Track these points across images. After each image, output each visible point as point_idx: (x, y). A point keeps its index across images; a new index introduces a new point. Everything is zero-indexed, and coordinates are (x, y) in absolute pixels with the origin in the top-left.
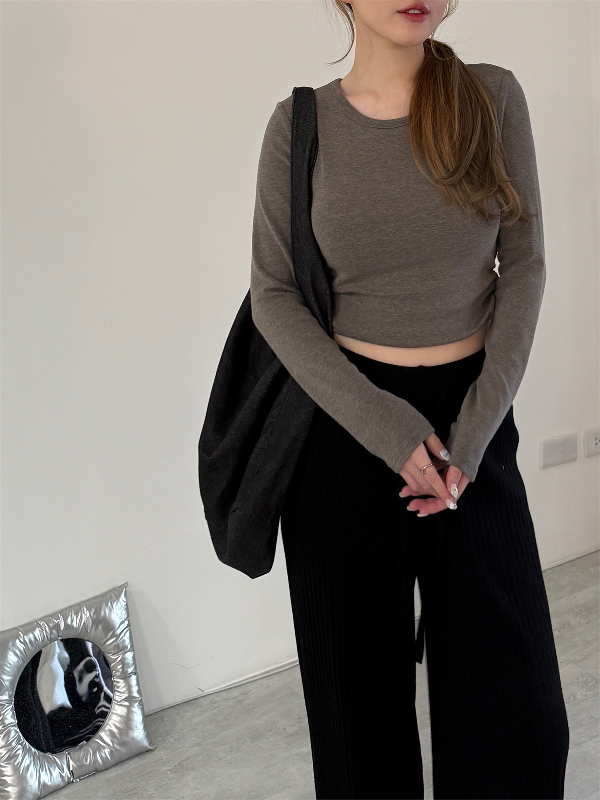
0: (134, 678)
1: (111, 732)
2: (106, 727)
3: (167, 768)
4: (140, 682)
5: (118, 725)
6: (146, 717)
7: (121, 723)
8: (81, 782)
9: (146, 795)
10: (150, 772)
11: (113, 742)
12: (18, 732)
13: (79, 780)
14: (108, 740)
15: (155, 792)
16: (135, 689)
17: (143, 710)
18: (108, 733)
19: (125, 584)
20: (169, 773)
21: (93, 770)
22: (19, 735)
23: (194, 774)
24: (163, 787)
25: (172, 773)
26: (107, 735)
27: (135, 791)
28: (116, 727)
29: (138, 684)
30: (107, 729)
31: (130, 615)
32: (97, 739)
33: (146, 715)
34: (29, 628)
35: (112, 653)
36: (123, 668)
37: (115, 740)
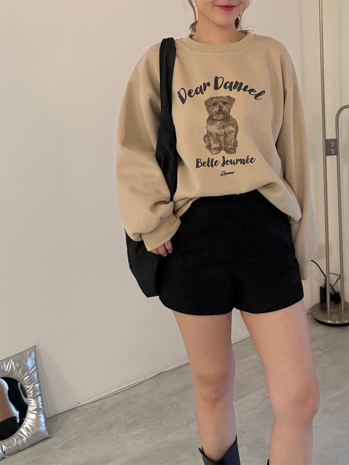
0: (40, 397)
1: (27, 428)
2: (24, 426)
3: (58, 447)
4: (43, 400)
6: (47, 419)
7: (32, 423)
8: (9, 457)
9: (46, 462)
10: (49, 449)
14: (25, 433)
15: (51, 461)
16: (41, 404)
17: (45, 416)
19: (34, 346)
20: (60, 449)
21: (16, 450)
23: (73, 449)
24: (56, 457)
26: (24, 430)
27: (40, 461)
28: (30, 425)
31: (37, 362)
35: (26, 385)
36: (33, 392)
37: (29, 433)
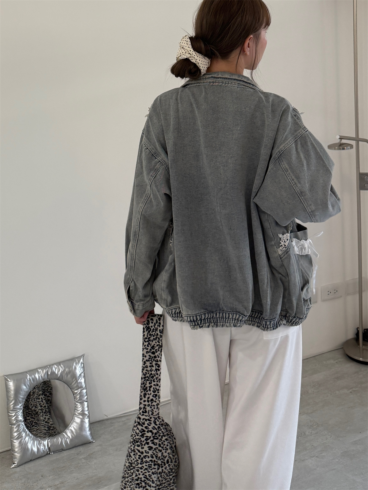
0: (86, 404)
1: (71, 430)
2: (69, 427)
3: (82, 457)
4: (89, 406)
5: (75, 427)
6: (91, 424)
7: (77, 427)
8: (55, 454)
10: (73, 458)
11: (72, 436)
12: (23, 425)
13: (53, 453)
14: (69, 435)
15: (74, 469)
16: (86, 409)
17: (89, 421)
18: (70, 431)
19: (83, 355)
20: (83, 460)
21: (60, 449)
22: (24, 427)
23: (95, 461)
24: (79, 467)
25: (84, 460)
26: (69, 432)
27: (64, 468)
28: (74, 428)
29: (88, 406)
30: (69, 429)
31: (85, 370)
32: (64, 433)
33: (91, 423)
34: (33, 371)
35: (74, 389)
36: (80, 397)
37: (73, 435)
